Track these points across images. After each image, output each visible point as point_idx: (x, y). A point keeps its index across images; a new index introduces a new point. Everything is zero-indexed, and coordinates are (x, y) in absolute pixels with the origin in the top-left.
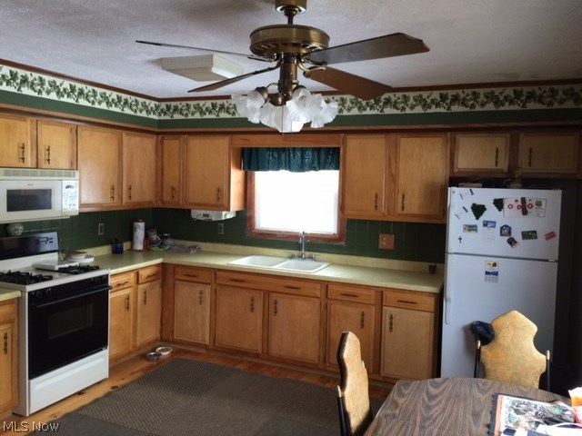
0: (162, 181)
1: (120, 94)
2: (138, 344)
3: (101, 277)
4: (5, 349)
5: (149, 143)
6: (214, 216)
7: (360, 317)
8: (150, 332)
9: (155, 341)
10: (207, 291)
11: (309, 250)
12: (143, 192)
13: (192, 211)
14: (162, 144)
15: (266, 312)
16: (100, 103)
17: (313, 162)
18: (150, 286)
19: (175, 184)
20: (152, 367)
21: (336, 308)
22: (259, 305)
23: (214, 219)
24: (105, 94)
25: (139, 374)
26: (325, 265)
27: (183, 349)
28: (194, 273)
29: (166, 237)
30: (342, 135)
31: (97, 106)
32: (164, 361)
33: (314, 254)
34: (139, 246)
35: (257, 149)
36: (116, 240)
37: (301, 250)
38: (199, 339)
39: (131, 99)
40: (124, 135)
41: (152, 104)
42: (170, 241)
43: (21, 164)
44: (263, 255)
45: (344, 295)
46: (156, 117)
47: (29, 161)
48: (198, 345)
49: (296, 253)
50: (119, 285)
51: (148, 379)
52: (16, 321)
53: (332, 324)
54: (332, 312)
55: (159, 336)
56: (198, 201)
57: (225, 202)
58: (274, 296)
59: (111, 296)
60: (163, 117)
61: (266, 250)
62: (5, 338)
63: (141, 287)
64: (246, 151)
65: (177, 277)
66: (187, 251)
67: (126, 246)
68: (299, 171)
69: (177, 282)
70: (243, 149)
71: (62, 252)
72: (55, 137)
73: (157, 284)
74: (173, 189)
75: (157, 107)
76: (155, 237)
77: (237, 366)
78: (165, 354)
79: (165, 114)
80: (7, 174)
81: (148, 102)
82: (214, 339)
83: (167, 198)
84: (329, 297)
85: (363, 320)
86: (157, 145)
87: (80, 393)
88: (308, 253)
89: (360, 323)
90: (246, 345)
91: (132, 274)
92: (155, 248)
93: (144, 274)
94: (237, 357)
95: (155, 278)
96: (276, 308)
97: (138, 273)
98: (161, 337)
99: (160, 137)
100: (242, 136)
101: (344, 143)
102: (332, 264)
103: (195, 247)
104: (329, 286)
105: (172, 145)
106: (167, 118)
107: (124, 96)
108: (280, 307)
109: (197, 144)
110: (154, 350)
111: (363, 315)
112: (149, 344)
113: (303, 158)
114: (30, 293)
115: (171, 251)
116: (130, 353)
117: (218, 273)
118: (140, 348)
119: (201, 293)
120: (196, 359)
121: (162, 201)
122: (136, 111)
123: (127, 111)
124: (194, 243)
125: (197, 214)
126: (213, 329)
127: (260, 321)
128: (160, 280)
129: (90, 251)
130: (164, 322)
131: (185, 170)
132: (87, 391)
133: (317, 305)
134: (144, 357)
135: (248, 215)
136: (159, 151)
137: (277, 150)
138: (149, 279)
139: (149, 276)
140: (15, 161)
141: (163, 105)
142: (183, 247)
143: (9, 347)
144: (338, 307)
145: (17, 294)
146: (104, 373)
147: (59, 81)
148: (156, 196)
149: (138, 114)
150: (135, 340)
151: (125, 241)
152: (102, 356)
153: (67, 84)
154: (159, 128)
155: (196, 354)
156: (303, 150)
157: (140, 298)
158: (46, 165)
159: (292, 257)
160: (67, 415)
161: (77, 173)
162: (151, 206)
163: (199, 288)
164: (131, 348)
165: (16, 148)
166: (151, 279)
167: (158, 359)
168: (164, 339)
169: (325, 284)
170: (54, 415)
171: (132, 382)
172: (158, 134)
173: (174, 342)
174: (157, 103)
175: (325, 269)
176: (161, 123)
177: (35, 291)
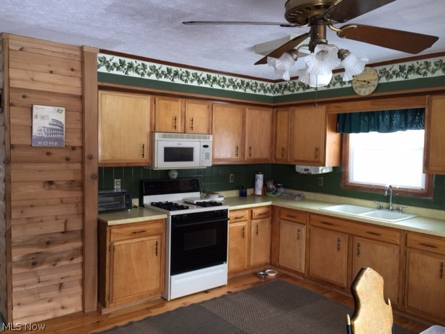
0: (276, 143)
1: (243, 79)
2: (252, 264)
3: (222, 211)
4: (156, 252)
5: (266, 115)
6: (312, 170)
7: (439, 268)
8: (261, 257)
9: (266, 264)
10: (303, 230)
11: (397, 203)
12: (261, 152)
13: (297, 166)
14: (276, 114)
15: (350, 252)
16: (228, 86)
17: (401, 123)
18: (262, 222)
19: (285, 146)
20: (260, 283)
21: (415, 256)
22: (344, 246)
23: (313, 173)
24: (232, 79)
25: (249, 287)
26: (411, 217)
27: (286, 274)
28: (294, 214)
29: (279, 187)
30: (427, 96)
31: (226, 88)
32: (269, 280)
33: (401, 207)
34: (259, 192)
35: (351, 114)
36: (242, 187)
37: (389, 202)
38: (297, 268)
39: (252, 82)
40: (247, 109)
41: (269, 85)
42: (282, 190)
43: (174, 131)
44: (354, 205)
45: (423, 244)
46: (271, 95)
47: (179, 128)
48: (296, 272)
49: (384, 204)
50: (237, 218)
51: (254, 291)
52: (164, 234)
53: (411, 270)
54: (411, 260)
55: (269, 261)
56: (301, 159)
57: (321, 159)
58: (357, 240)
59: (229, 226)
60: (277, 94)
61: (357, 201)
62: (157, 244)
63: (254, 221)
64: (341, 117)
65: (281, 217)
66: (292, 198)
67: (249, 191)
68: (387, 132)
69: (282, 221)
70: (338, 115)
71: (204, 192)
72: (197, 112)
73: (268, 221)
74: (283, 149)
75: (272, 87)
76: (271, 186)
77: (325, 295)
78: (272, 275)
79: (278, 91)
80: (164, 137)
81: (265, 83)
82: (309, 269)
83: (279, 156)
84: (408, 245)
85: (441, 271)
86: (273, 116)
87: (206, 292)
88: (395, 206)
89: (438, 272)
90: (334, 278)
91: (247, 211)
92: (270, 194)
93: (257, 212)
94: (326, 287)
95: (265, 216)
96: (359, 250)
97: (252, 211)
98: (271, 262)
99: (275, 110)
100: (337, 104)
101: (430, 104)
102: (419, 216)
103: (299, 195)
104: (408, 235)
105: (283, 115)
106: (280, 94)
107: (246, 80)
108: (362, 249)
109: (301, 114)
110: (264, 271)
111: (442, 265)
112: (260, 265)
113: (391, 120)
114: (172, 216)
115: (282, 198)
116: (245, 270)
117: (312, 216)
118: (253, 268)
119: (299, 231)
120: (294, 283)
121: (276, 159)
122: (255, 91)
123: (249, 91)
124: (300, 192)
125: (300, 169)
126: (307, 261)
127: (345, 259)
128: (270, 218)
129: (222, 193)
130: (273, 251)
131: (291, 134)
132: (211, 292)
133: (397, 251)
134: (256, 275)
135: (343, 170)
136: (274, 121)
137: (367, 114)
138: (260, 217)
139: (260, 214)
140: (170, 128)
141: (277, 85)
142: (291, 194)
143: (159, 251)
144: (417, 255)
145: (165, 216)
146: (223, 280)
147: (199, 73)
148: (271, 154)
149: (257, 93)
150: (249, 260)
151: (250, 188)
152: (223, 268)
153: (205, 74)
154: (274, 103)
155: (295, 279)
156: (391, 113)
157: (253, 230)
158: (191, 131)
159: (380, 208)
160: (193, 305)
161: (211, 136)
162: (267, 162)
163: (297, 227)
164: (246, 266)
165: (171, 119)
166: (262, 216)
167: (265, 278)
168: (273, 264)
169: (405, 233)
170: (185, 304)
171: (242, 291)
172: (274, 107)
173: (279, 267)
174: (273, 84)
175: (408, 221)
176: (274, 98)
177: (176, 216)
